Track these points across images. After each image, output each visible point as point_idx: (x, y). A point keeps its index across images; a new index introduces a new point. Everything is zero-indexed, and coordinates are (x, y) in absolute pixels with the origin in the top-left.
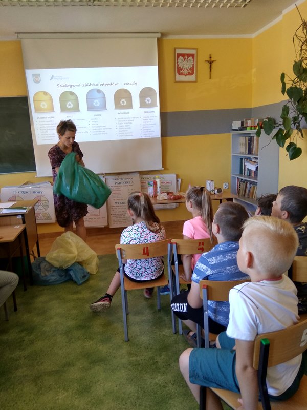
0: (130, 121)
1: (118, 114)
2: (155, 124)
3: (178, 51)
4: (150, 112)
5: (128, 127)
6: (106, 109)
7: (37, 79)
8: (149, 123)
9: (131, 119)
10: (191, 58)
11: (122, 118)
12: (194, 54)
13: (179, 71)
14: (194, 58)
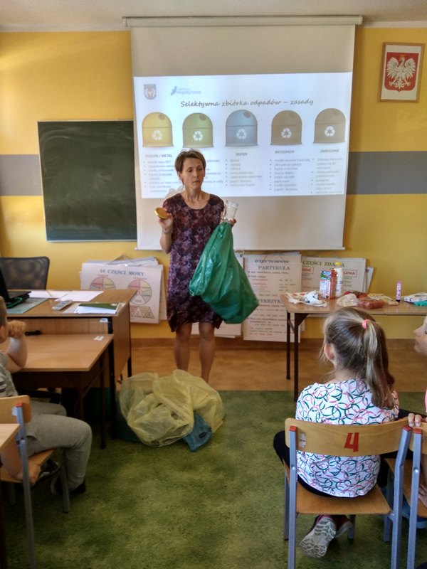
0: (295, 165)
1: (276, 152)
2: (337, 172)
3: (390, 49)
4: (330, 151)
5: (291, 175)
6: (257, 145)
7: (150, 93)
8: (328, 170)
9: (296, 162)
10: (411, 60)
11: (282, 160)
12: (418, 54)
13: (389, 82)
14: (416, 61)
